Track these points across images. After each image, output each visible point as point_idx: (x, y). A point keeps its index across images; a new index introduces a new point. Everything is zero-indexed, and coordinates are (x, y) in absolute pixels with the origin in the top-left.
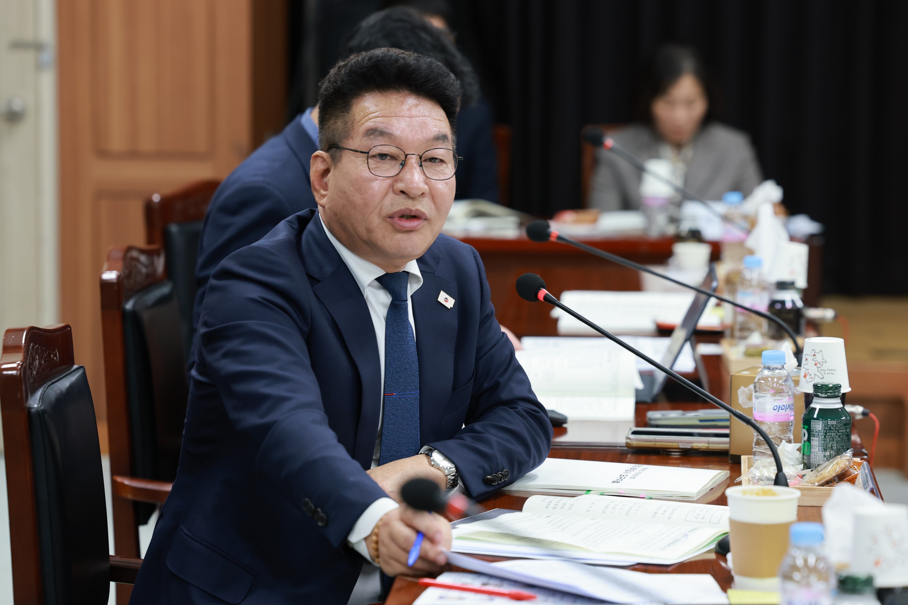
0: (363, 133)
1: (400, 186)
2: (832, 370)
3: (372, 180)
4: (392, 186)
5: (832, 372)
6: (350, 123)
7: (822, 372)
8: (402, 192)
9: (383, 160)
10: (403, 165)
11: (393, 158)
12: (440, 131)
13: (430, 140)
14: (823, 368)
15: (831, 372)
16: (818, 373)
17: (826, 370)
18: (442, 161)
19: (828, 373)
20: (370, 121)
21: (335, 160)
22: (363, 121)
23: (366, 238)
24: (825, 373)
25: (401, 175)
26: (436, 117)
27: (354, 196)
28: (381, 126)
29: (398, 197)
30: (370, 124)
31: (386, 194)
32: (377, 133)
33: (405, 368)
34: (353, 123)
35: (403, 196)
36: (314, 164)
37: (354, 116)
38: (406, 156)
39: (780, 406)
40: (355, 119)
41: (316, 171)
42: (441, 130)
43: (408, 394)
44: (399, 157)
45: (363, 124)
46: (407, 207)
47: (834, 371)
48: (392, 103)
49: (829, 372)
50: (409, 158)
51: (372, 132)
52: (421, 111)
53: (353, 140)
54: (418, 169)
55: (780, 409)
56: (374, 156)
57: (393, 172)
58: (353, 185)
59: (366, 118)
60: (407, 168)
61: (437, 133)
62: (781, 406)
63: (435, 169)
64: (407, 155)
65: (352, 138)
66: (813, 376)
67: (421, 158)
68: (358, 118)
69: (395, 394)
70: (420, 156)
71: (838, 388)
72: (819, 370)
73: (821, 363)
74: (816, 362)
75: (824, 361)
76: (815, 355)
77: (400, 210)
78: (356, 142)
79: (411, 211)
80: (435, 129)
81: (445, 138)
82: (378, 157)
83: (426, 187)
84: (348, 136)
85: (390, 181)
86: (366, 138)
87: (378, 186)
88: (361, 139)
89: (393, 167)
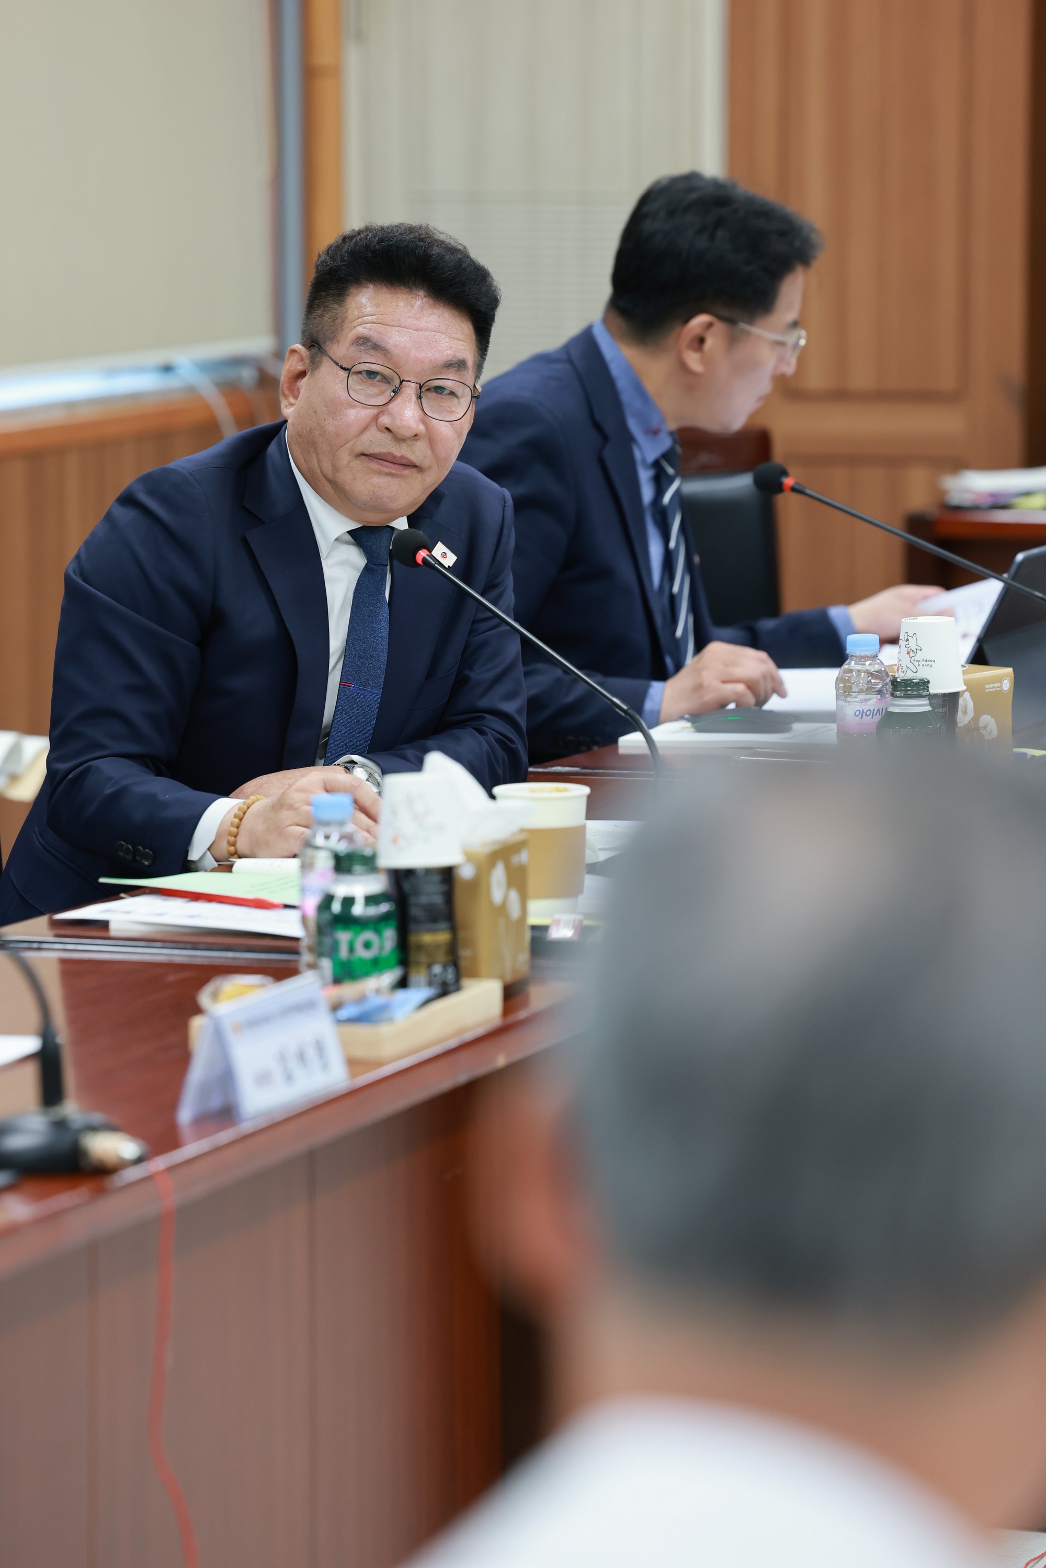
0: (353, 340)
1: (385, 420)
2: (929, 661)
4: (376, 418)
5: (930, 663)
6: (339, 321)
7: (916, 664)
8: (388, 429)
9: (371, 378)
10: (396, 392)
11: (386, 380)
12: (455, 356)
13: (438, 365)
14: (916, 658)
15: (927, 663)
16: (912, 666)
17: (922, 661)
18: (452, 393)
19: (923, 665)
20: (364, 325)
21: (315, 363)
22: (355, 324)
23: (330, 477)
25: (391, 406)
26: (453, 336)
27: (325, 420)
28: (375, 336)
29: (382, 435)
30: (361, 330)
31: (365, 429)
32: (370, 344)
33: (370, 655)
34: (343, 322)
35: (387, 436)
36: (289, 359)
37: (347, 311)
38: (401, 382)
39: (863, 710)
40: (346, 317)
41: (289, 371)
42: (458, 354)
43: (368, 691)
44: (392, 380)
45: (355, 327)
46: (390, 450)
47: (932, 662)
48: (398, 305)
49: (925, 663)
50: (406, 386)
51: (363, 341)
53: (338, 344)
54: (415, 401)
55: (864, 714)
56: (360, 372)
57: (381, 400)
58: (326, 406)
59: (358, 319)
60: (400, 398)
61: (450, 358)
62: (865, 711)
64: (403, 381)
65: (338, 341)
66: (905, 669)
67: (421, 388)
68: (351, 316)
69: (353, 686)
70: (420, 384)
71: (924, 684)
72: (912, 661)
73: (915, 650)
74: (909, 650)
75: (918, 647)
76: (907, 640)
77: (380, 453)
78: (341, 349)
79: (395, 457)
80: (449, 352)
81: (460, 365)
82: (364, 374)
83: (422, 428)
84: (333, 338)
85: (374, 411)
86: (353, 348)
87: (356, 415)
88: (348, 349)
89: (382, 393)
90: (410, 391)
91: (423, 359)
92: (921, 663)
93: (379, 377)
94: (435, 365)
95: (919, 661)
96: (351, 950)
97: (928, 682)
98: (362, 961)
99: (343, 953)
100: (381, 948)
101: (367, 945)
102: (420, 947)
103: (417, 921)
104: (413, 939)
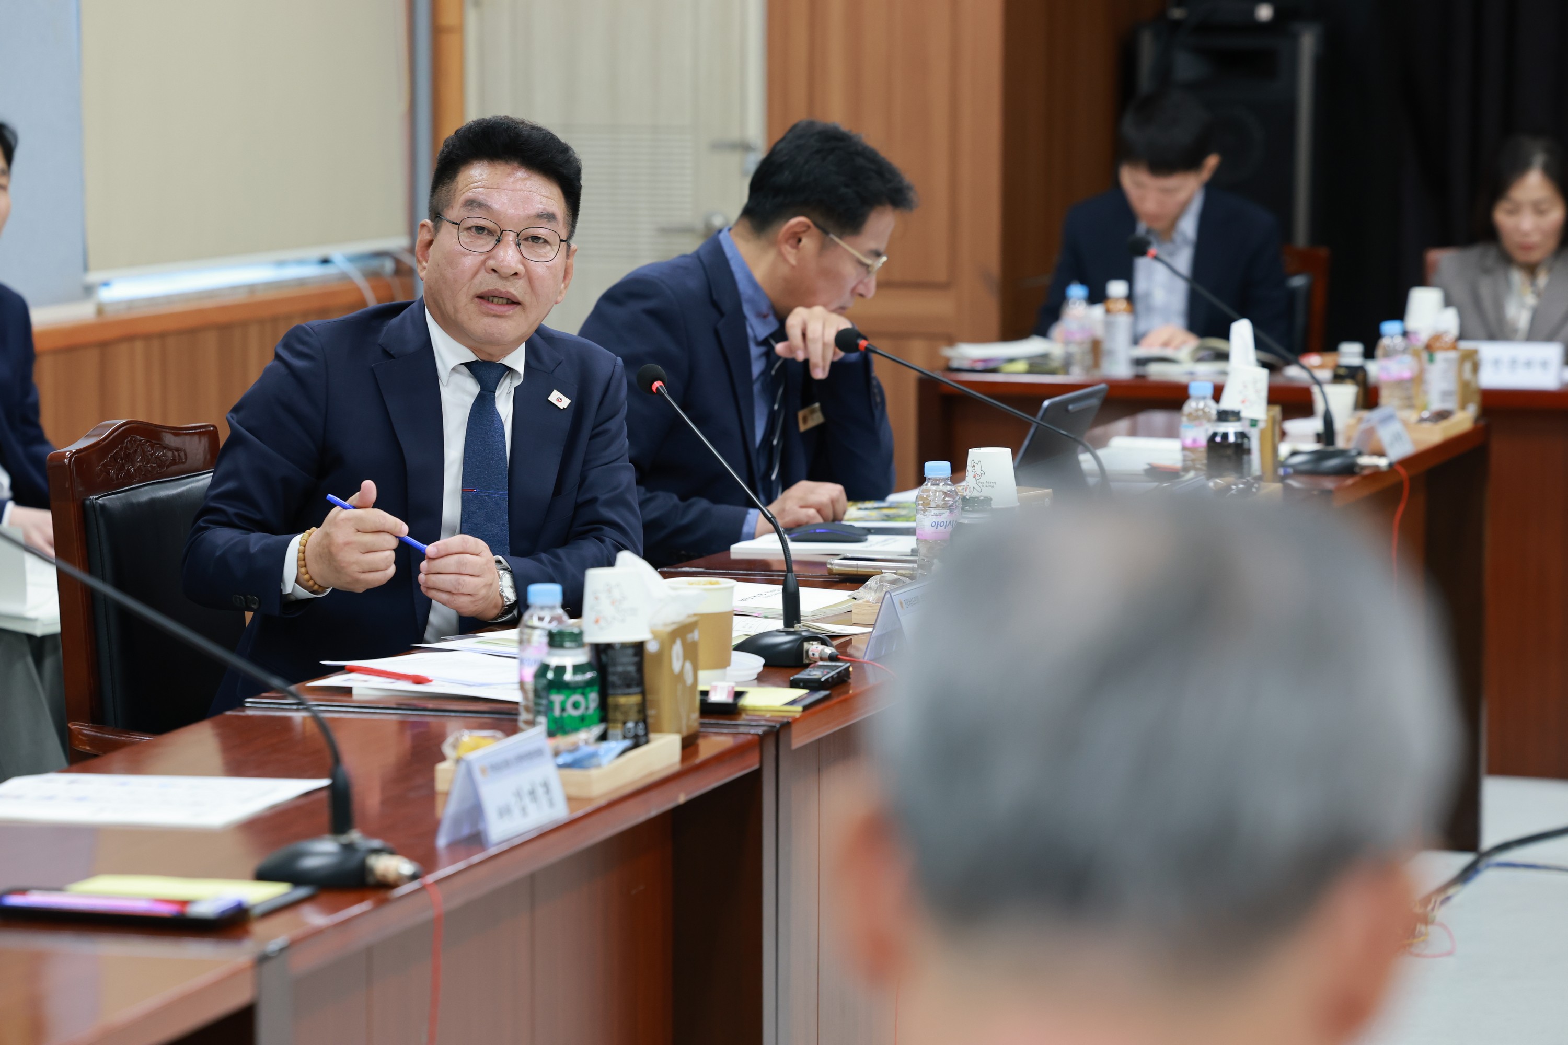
0: (462, 203)
1: (491, 263)
2: (991, 483)
3: (465, 255)
4: (484, 262)
5: (992, 485)
6: (453, 191)
7: (981, 485)
8: (494, 270)
9: (479, 234)
10: (498, 241)
11: (490, 232)
12: (544, 209)
13: (531, 217)
14: (981, 480)
15: (990, 485)
16: (976, 486)
17: (985, 483)
18: (546, 242)
19: (986, 486)
20: (470, 191)
21: (437, 229)
22: (464, 191)
24: (983, 486)
25: (494, 252)
26: (543, 194)
28: (481, 198)
29: (490, 276)
30: (469, 195)
31: (476, 273)
32: (475, 204)
34: (455, 192)
35: (494, 275)
36: (420, 233)
37: (458, 184)
38: (501, 233)
40: (457, 188)
41: (421, 241)
42: (547, 208)
43: (492, 493)
44: (495, 232)
45: (463, 193)
46: (497, 287)
47: (994, 484)
48: (496, 174)
49: (988, 485)
50: (506, 235)
51: (471, 203)
52: (528, 186)
53: (452, 210)
54: (513, 246)
56: (469, 229)
57: (487, 248)
58: (446, 261)
59: (468, 187)
60: (501, 245)
61: (540, 211)
63: (536, 250)
64: (504, 230)
65: (452, 207)
66: (972, 489)
67: (518, 236)
68: (460, 186)
69: (475, 490)
70: (517, 233)
71: (988, 500)
72: (978, 483)
73: (980, 474)
74: (975, 474)
75: (982, 472)
76: (974, 466)
77: (489, 290)
78: (454, 213)
79: (501, 292)
80: (540, 206)
81: (551, 217)
82: (473, 230)
83: (520, 268)
84: (449, 205)
85: (483, 257)
86: (462, 209)
87: (470, 262)
88: (459, 211)
89: (488, 243)
90: (510, 238)
91: (519, 215)
92: (985, 485)
93: (484, 231)
94: (529, 217)
95: (983, 483)
96: (563, 710)
97: (991, 499)
98: (571, 717)
99: (557, 712)
100: (587, 708)
101: (575, 706)
102: (617, 707)
103: (614, 686)
104: (611, 700)
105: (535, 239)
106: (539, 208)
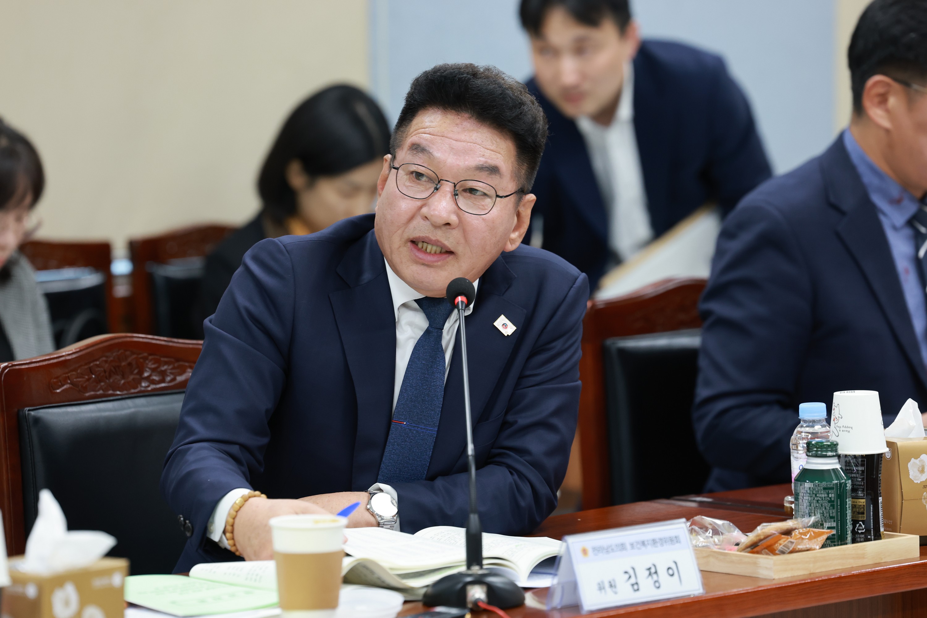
0: (409, 146)
1: (426, 211)
3: (403, 199)
4: (419, 209)
6: (406, 133)
7: (838, 429)
8: (427, 218)
9: (419, 180)
10: (437, 189)
11: (429, 180)
12: (486, 162)
13: (470, 168)
18: (485, 195)
19: (843, 431)
20: (418, 135)
22: (413, 134)
25: (430, 199)
28: (424, 143)
29: (423, 223)
30: (415, 139)
31: (412, 217)
32: (419, 149)
35: (427, 223)
37: (411, 128)
40: (410, 132)
42: (490, 161)
44: (434, 180)
45: (412, 136)
47: (849, 429)
50: (444, 183)
51: (417, 148)
56: (409, 174)
57: (425, 195)
59: (417, 132)
61: (482, 163)
63: (472, 202)
64: (441, 180)
67: (455, 186)
68: (412, 130)
69: (405, 423)
70: (454, 183)
72: (836, 427)
77: (419, 236)
79: (431, 240)
80: (482, 159)
81: (493, 170)
82: (414, 175)
83: (454, 219)
85: (419, 203)
86: (409, 152)
87: (405, 207)
88: (406, 153)
89: (427, 190)
90: (447, 188)
91: (458, 165)
92: (842, 429)
93: (424, 179)
94: (468, 169)
95: (840, 427)
105: (472, 191)
106: (480, 161)
